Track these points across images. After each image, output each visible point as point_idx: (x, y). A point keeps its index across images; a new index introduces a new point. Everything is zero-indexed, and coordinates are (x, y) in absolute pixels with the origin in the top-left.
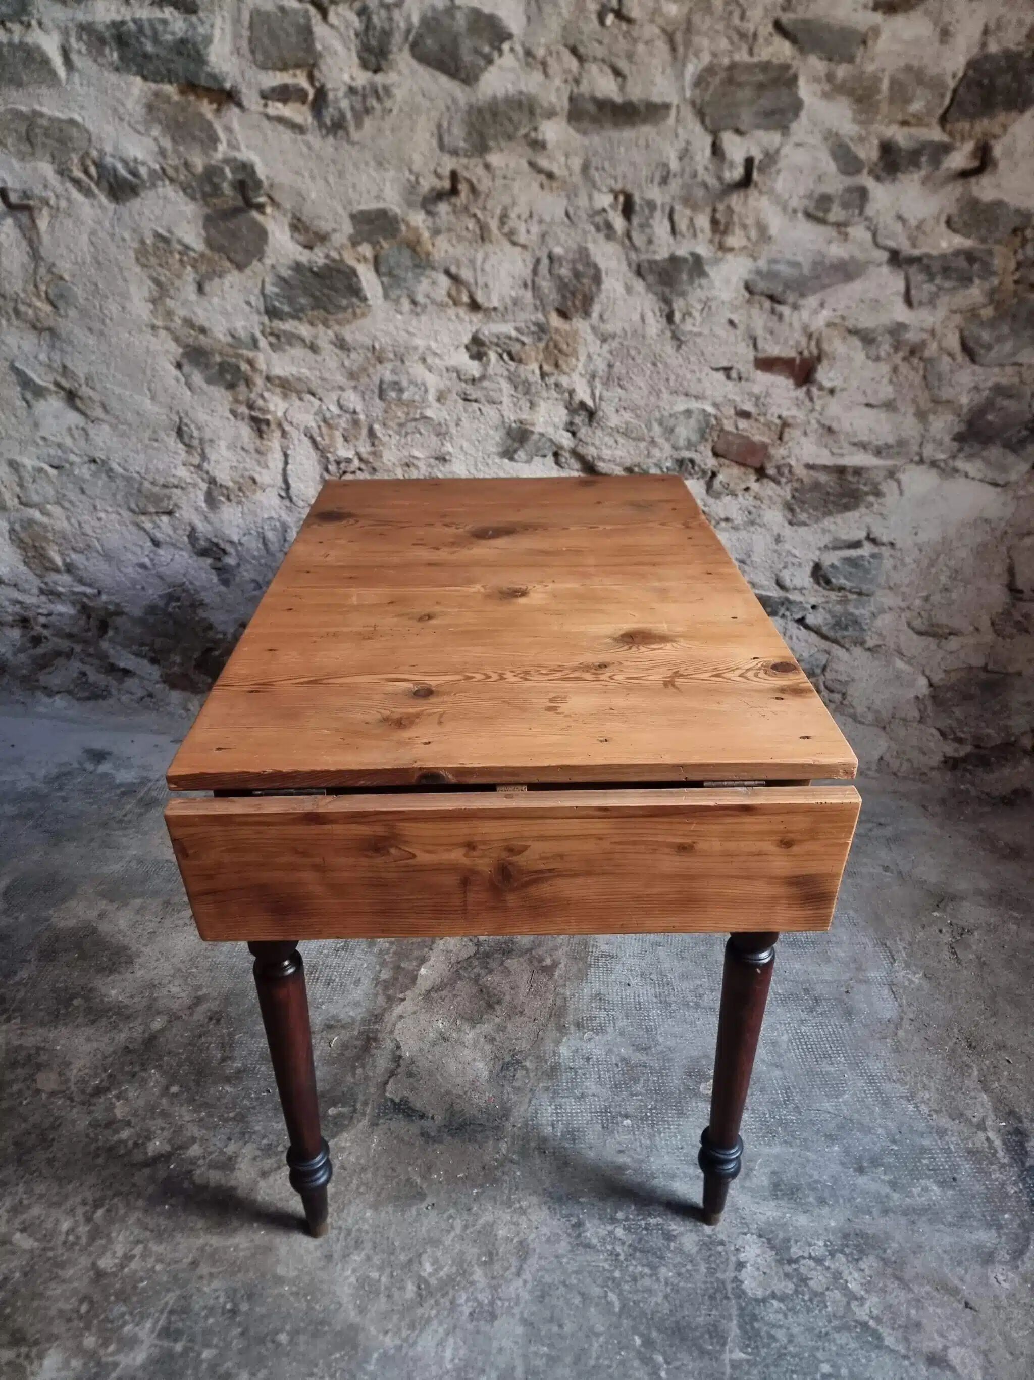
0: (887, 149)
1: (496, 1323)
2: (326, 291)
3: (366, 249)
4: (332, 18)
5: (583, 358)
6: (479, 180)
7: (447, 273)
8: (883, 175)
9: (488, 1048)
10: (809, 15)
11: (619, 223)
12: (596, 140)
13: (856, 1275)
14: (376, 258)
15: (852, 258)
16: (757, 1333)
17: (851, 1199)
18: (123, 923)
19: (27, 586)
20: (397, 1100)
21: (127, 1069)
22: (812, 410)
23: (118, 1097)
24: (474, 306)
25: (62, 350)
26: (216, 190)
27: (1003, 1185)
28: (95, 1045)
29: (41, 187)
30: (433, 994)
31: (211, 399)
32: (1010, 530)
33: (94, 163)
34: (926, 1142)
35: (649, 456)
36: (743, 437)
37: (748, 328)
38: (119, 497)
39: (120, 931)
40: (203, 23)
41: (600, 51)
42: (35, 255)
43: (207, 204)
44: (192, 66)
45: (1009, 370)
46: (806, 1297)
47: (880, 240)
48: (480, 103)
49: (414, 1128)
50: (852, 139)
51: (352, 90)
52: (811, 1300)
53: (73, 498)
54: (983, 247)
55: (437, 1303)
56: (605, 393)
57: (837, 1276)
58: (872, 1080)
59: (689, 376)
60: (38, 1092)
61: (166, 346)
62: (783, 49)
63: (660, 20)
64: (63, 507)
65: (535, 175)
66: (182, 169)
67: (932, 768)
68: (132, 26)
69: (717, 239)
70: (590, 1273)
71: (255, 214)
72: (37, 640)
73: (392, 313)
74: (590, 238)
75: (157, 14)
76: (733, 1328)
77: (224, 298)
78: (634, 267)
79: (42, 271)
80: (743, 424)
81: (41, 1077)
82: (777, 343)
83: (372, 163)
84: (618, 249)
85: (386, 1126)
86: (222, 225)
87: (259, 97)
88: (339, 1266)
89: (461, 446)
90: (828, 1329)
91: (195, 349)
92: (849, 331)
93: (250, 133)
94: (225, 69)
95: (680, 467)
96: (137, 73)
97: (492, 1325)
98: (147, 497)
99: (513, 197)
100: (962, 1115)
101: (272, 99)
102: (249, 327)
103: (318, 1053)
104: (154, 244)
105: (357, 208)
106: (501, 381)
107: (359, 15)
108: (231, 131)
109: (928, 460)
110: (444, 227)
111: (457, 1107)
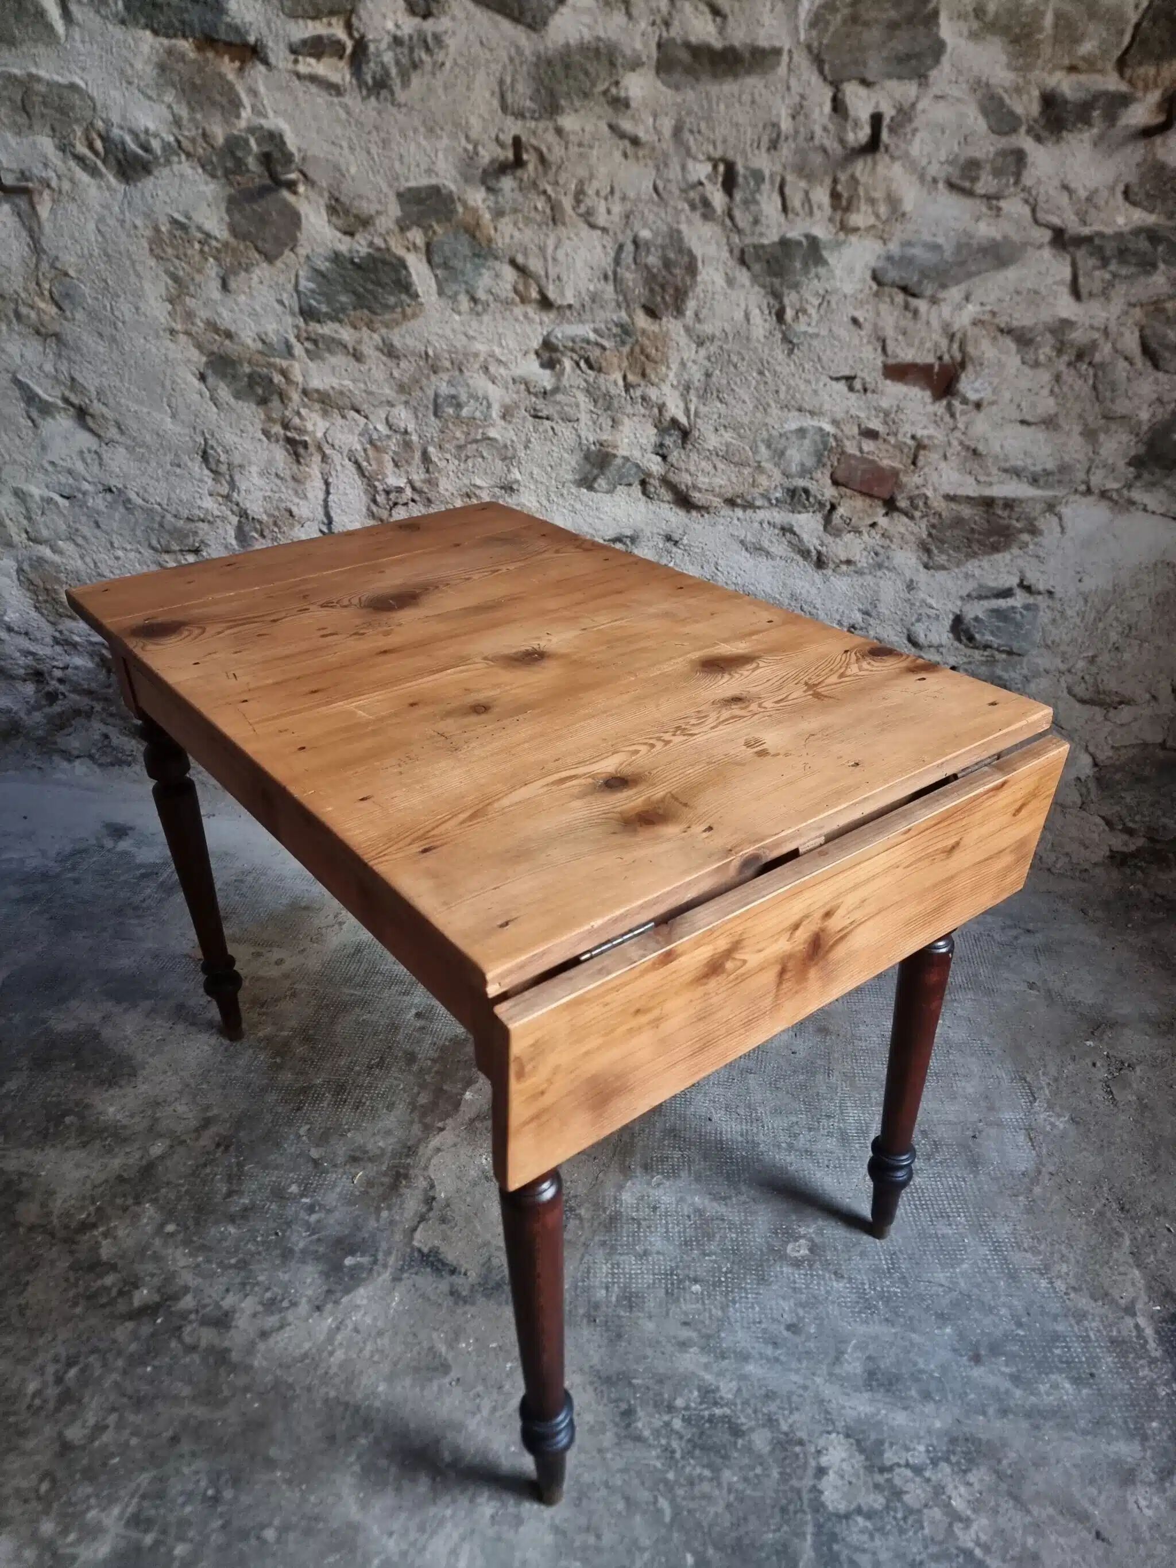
0: (1050, 100)
1: (522, 1529)
2: (370, 286)
3: (416, 236)
5: (675, 366)
6: (549, 149)
7: (513, 262)
8: (1044, 134)
11: (718, 198)
12: (692, 96)
13: (962, 1489)
14: (428, 245)
15: (1005, 237)
16: (836, 1557)
17: (963, 1396)
18: (129, 1028)
19: (39, 635)
20: (426, 1250)
21: (119, 1201)
22: (954, 428)
23: (105, 1235)
24: (545, 303)
25: (69, 360)
26: (240, 163)
27: (1152, 1385)
28: (85, 1172)
29: (40, 166)
30: (478, 1124)
31: (239, 417)
33: (100, 136)
34: (1060, 1328)
35: (754, 485)
36: (867, 461)
37: (876, 327)
38: (138, 533)
39: (125, 1038)
42: (37, 248)
43: (231, 184)
44: (209, 17)
46: (899, 1515)
47: (1040, 215)
48: (550, 53)
49: (444, 1286)
50: (1006, 91)
51: (397, 41)
52: (905, 1519)
53: (88, 535)
54: (1170, 223)
56: (703, 409)
57: (939, 1490)
58: (997, 1248)
59: (802, 387)
60: (16, 1224)
61: (187, 354)
64: (77, 545)
65: (617, 140)
66: (200, 140)
67: (1096, 864)
69: (838, 217)
70: (639, 1474)
71: (286, 194)
72: (52, 697)
73: (448, 313)
74: (683, 218)
76: (807, 1550)
77: (252, 296)
78: (737, 252)
79: (45, 266)
80: (868, 445)
81: (21, 1207)
82: (910, 345)
83: (422, 129)
84: (718, 229)
85: (411, 1282)
86: (248, 208)
87: (287, 52)
88: (342, 1451)
89: (532, 473)
90: (924, 1556)
91: (221, 357)
92: (1002, 331)
93: (278, 95)
94: (248, 18)
95: (792, 497)
96: (146, 26)
97: (516, 1531)
98: (170, 533)
99: (590, 168)
100: (1107, 1294)
101: (305, 55)
102: (282, 331)
103: (338, 1190)
104: (170, 232)
105: (405, 185)
106: (578, 393)
108: (256, 94)
109: (1097, 490)
110: (508, 208)
111: (496, 1262)
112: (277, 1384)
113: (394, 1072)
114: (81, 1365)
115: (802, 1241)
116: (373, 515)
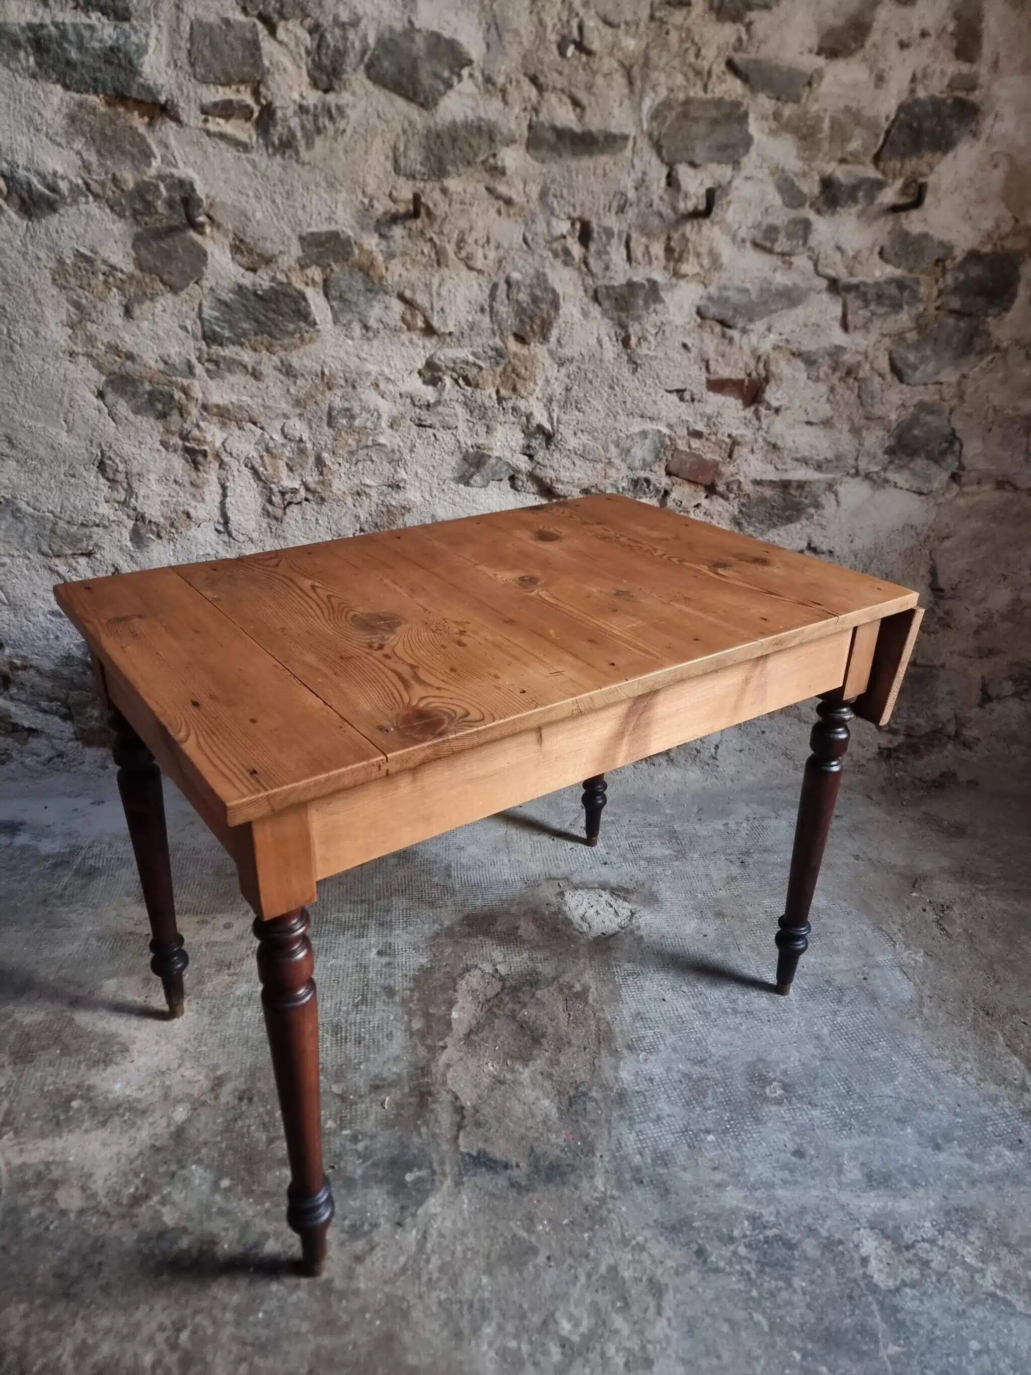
0: (827, 184)
1: (655, 1369)
2: (271, 315)
3: (315, 273)
4: (281, 33)
5: (540, 382)
6: (436, 205)
7: (401, 297)
8: (824, 208)
9: (547, 1084)
10: (760, 55)
11: (576, 250)
12: (554, 169)
13: (969, 1248)
14: (326, 281)
15: (795, 285)
16: (903, 1324)
17: (940, 1178)
20: (474, 1153)
21: (162, 1169)
22: (760, 428)
23: (163, 1202)
24: (429, 330)
26: (149, 207)
28: (115, 1149)
30: (474, 1037)
31: (138, 430)
32: (932, 535)
34: (984, 1110)
35: (605, 476)
36: (694, 455)
37: (701, 352)
38: (27, 539)
40: (136, 32)
41: (560, 82)
43: (138, 223)
44: (122, 76)
45: (932, 388)
46: (934, 1280)
47: (820, 268)
48: (439, 127)
49: (502, 1182)
50: (796, 175)
51: (302, 109)
52: (939, 1281)
54: (911, 276)
55: (587, 1361)
56: (564, 418)
57: (953, 1253)
58: (916, 1059)
59: (645, 399)
60: (64, 1213)
61: (88, 374)
62: (733, 88)
63: (619, 55)
65: (492, 200)
66: (110, 184)
67: (869, 760)
68: (52, 28)
69: (671, 265)
70: (729, 1298)
71: (193, 235)
73: (342, 337)
74: (547, 264)
75: (81, 18)
76: (879, 1324)
77: (154, 323)
78: (591, 292)
80: (695, 443)
81: (61, 1195)
82: (728, 365)
83: (324, 184)
84: (575, 274)
85: (472, 1183)
86: (154, 244)
87: (199, 113)
88: (473, 1343)
89: (416, 474)
90: (963, 1306)
91: (122, 377)
92: (793, 354)
93: (187, 149)
94: (160, 81)
95: (635, 486)
96: (58, 81)
98: (62, 538)
99: (470, 221)
100: (1004, 1079)
101: (213, 115)
102: (184, 353)
103: (372, 1117)
104: (74, 264)
105: (307, 230)
106: (457, 406)
107: (311, 32)
108: (167, 147)
109: (862, 473)
110: (398, 251)
111: (538, 1151)
112: (389, 1299)
113: (379, 1005)
114: (190, 1328)
115: (775, 1084)
116: (268, 514)
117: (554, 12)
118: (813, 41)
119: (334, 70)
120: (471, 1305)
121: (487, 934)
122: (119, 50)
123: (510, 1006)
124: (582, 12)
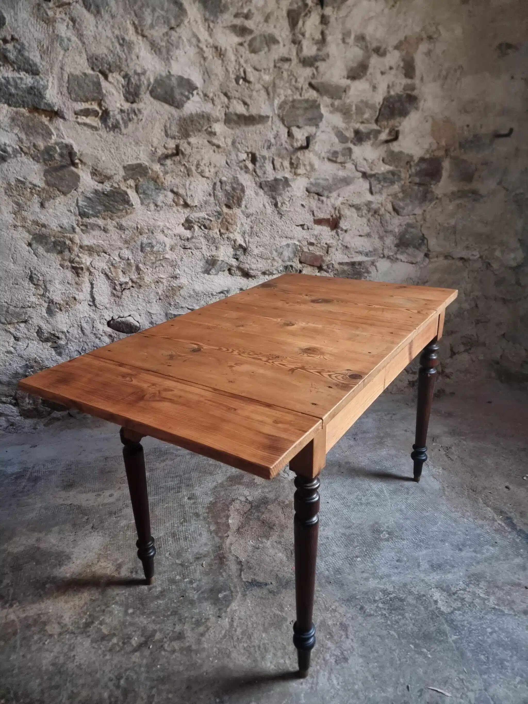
0: (357, 132)
1: (349, 661)
2: (111, 203)
3: (131, 182)
4: (110, 78)
5: (239, 225)
6: (186, 150)
7: (172, 191)
8: (356, 143)
9: (279, 546)
10: (323, 80)
11: (250, 166)
12: (238, 131)
13: (481, 591)
14: (136, 186)
15: (347, 175)
16: (456, 626)
17: (463, 562)
18: (53, 541)
20: (250, 581)
21: (98, 609)
22: (339, 239)
23: (101, 624)
24: (186, 205)
26: (51, 157)
27: (514, 539)
28: (72, 604)
30: (241, 530)
31: (49, 260)
32: (420, 281)
34: (478, 532)
35: (272, 266)
36: (311, 253)
37: (310, 207)
39: (54, 545)
40: (42, 80)
41: (237, 95)
43: (46, 165)
44: (36, 100)
45: (412, 217)
46: (468, 606)
47: (358, 168)
48: (185, 116)
49: (265, 592)
50: (343, 129)
51: (122, 111)
52: (470, 606)
54: (397, 169)
55: (317, 663)
56: (250, 240)
57: (474, 593)
58: (446, 514)
59: (287, 229)
60: (51, 635)
61: (23, 235)
62: (312, 94)
63: (262, 82)
65: (211, 146)
66: (32, 148)
67: (405, 387)
68: (3, 81)
69: (293, 170)
70: (377, 626)
71: (73, 168)
73: (145, 211)
74: (238, 173)
75: (16, 75)
76: (446, 627)
77: (55, 209)
78: (258, 184)
80: (311, 248)
81: (48, 628)
82: (322, 212)
83: (133, 143)
84: (251, 177)
85: (251, 594)
86: (54, 174)
87: (73, 114)
88: (263, 662)
89: (184, 271)
90: (482, 615)
91: (40, 235)
92: (350, 206)
93: (69, 130)
94: (54, 101)
95: (286, 269)
96: (5, 103)
97: (348, 663)
98: (12, 315)
99: (202, 156)
100: (485, 517)
101: (80, 115)
102: (70, 222)
103: (198, 572)
104: (16, 185)
105: (126, 164)
106: (201, 238)
107: (124, 77)
108: (59, 130)
109: (386, 256)
110: (169, 171)
111: (280, 576)
112: (220, 650)
113: (193, 522)
114: (125, 677)
115: (384, 532)
116: (114, 295)
117: (232, 66)
118: (345, 73)
119: (136, 93)
120: (259, 647)
121: (240, 483)
122: (35, 88)
123: (256, 514)
124: (245, 65)
